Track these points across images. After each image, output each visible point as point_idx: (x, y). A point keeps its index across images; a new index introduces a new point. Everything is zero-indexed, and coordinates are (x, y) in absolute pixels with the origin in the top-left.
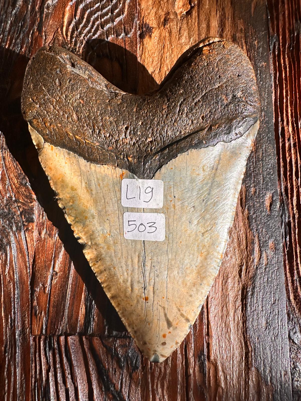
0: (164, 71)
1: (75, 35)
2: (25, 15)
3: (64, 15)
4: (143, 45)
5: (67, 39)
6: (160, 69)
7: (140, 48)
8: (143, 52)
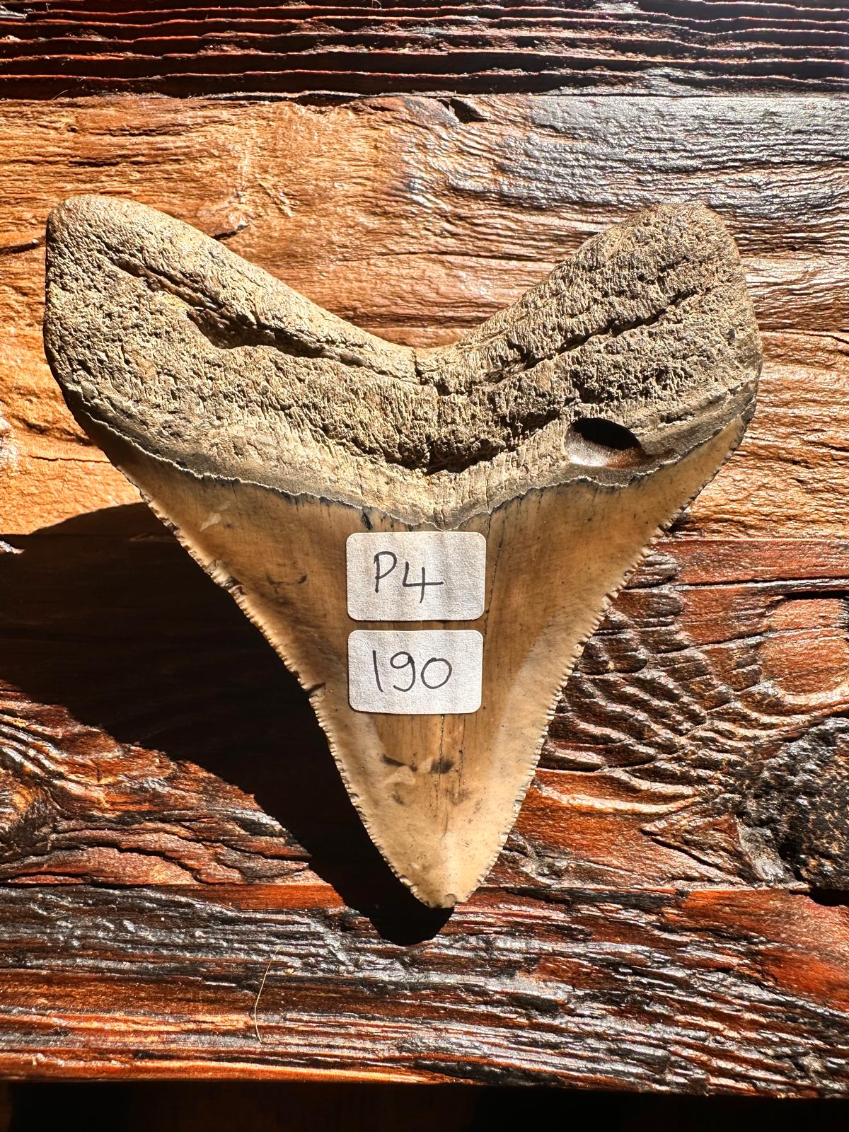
0: (804, 447)
1: (675, 767)
2: (592, 960)
3: (590, 813)
4: (707, 519)
5: (688, 797)
6: (795, 463)
7: (713, 531)
8: (736, 518)
